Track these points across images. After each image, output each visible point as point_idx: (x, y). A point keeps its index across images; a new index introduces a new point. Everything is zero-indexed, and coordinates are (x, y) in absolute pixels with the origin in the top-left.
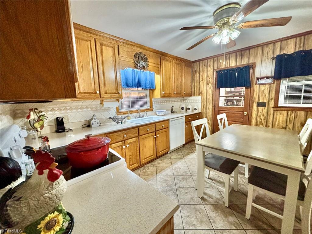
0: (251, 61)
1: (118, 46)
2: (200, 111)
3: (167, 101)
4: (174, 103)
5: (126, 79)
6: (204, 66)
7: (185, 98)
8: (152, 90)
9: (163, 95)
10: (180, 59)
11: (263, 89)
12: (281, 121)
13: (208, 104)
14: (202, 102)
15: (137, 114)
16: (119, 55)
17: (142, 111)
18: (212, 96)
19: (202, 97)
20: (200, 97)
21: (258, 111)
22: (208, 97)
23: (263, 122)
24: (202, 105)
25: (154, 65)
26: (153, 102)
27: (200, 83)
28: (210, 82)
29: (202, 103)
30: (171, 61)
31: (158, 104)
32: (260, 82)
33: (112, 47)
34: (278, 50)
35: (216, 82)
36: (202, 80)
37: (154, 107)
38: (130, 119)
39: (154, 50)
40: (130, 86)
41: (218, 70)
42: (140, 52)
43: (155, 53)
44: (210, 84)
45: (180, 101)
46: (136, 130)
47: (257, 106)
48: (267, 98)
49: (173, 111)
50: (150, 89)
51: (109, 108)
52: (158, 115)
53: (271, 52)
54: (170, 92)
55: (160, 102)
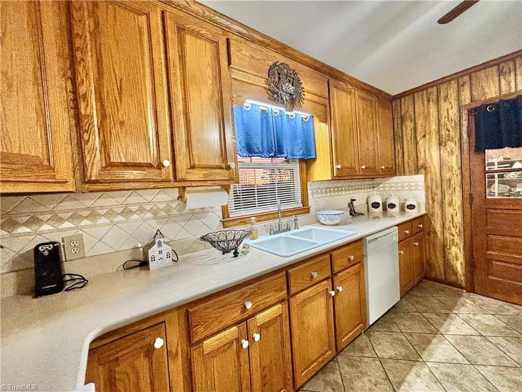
1: (228, 40)
2: (423, 211)
3: (340, 189)
4: (354, 191)
5: (248, 135)
6: (429, 101)
7: (377, 180)
8: (307, 161)
9: (337, 172)
10: (369, 89)
13: (448, 193)
14: (427, 188)
15: (274, 223)
16: (229, 63)
17: (285, 214)
18: (458, 172)
19: (426, 177)
20: (420, 178)
22: (447, 175)
24: (427, 197)
25: (316, 98)
26: (309, 192)
27: (417, 143)
28: (450, 139)
29: (427, 191)
30: (350, 93)
31: (320, 195)
33: (212, 42)
35: (469, 136)
36: (424, 136)
37: (311, 202)
38: (257, 238)
39: (315, 61)
40: (257, 151)
41: (474, 106)
42: (282, 64)
43: (316, 69)
44: (450, 143)
45: (367, 188)
49: (355, 213)
50: (301, 160)
51: (203, 209)
52: (324, 225)
54: (353, 166)
55: (324, 191)
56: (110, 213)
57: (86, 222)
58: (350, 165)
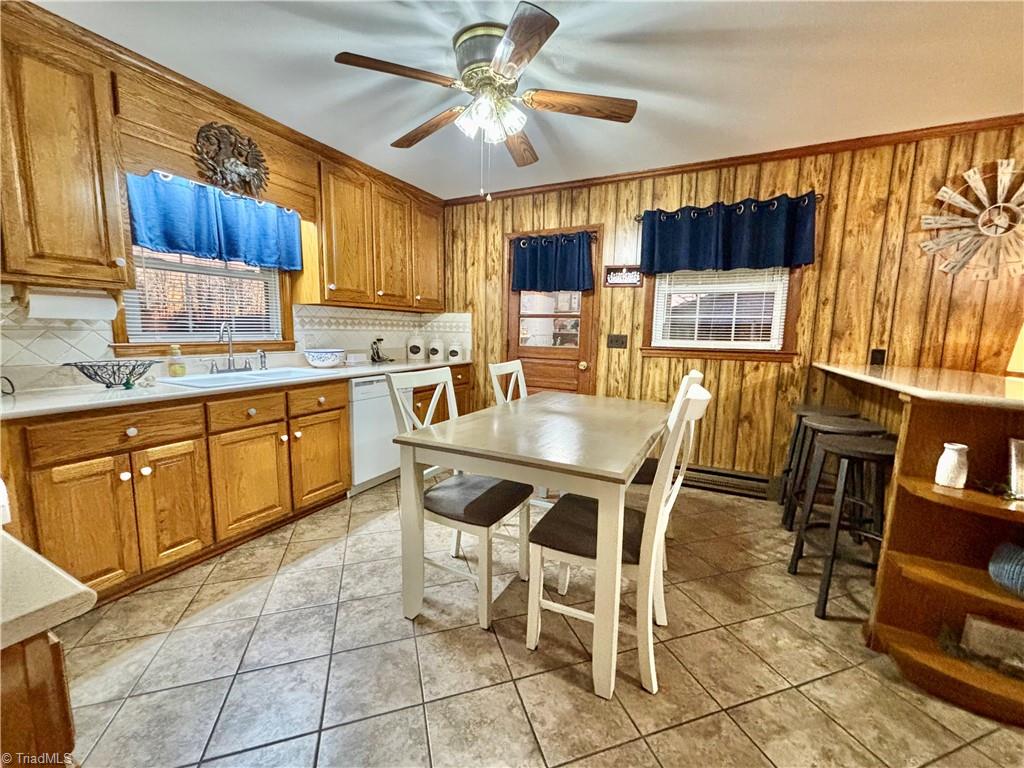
0: (593, 221)
1: (113, 76)
2: (468, 360)
3: (356, 322)
4: (383, 328)
5: (167, 219)
6: (478, 219)
7: (426, 316)
8: (289, 270)
9: (329, 294)
10: (402, 185)
11: (619, 300)
12: (657, 384)
13: (490, 338)
14: (474, 331)
15: (219, 358)
16: (116, 110)
17: (248, 348)
18: (499, 314)
19: (473, 316)
20: (467, 316)
21: (609, 356)
22: (491, 317)
23: (621, 388)
24: (473, 342)
25: (293, 185)
26: (296, 320)
27: (466, 271)
28: (495, 272)
29: (473, 334)
30: (362, 185)
31: (317, 327)
32: (614, 279)
33: (78, 73)
34: (649, 199)
35: (509, 272)
36: (473, 264)
37: (299, 334)
38: (183, 374)
39: (293, 131)
40: (184, 246)
41: (515, 236)
42: (227, 127)
43: (295, 142)
44: (494, 277)
45: (409, 326)
46: (196, 410)
47: (608, 347)
48: (628, 323)
49: (379, 357)
50: (282, 272)
51: (69, 322)
52: (316, 367)
53: (634, 203)
54: (362, 289)
55: (325, 321)
58: (355, 288)
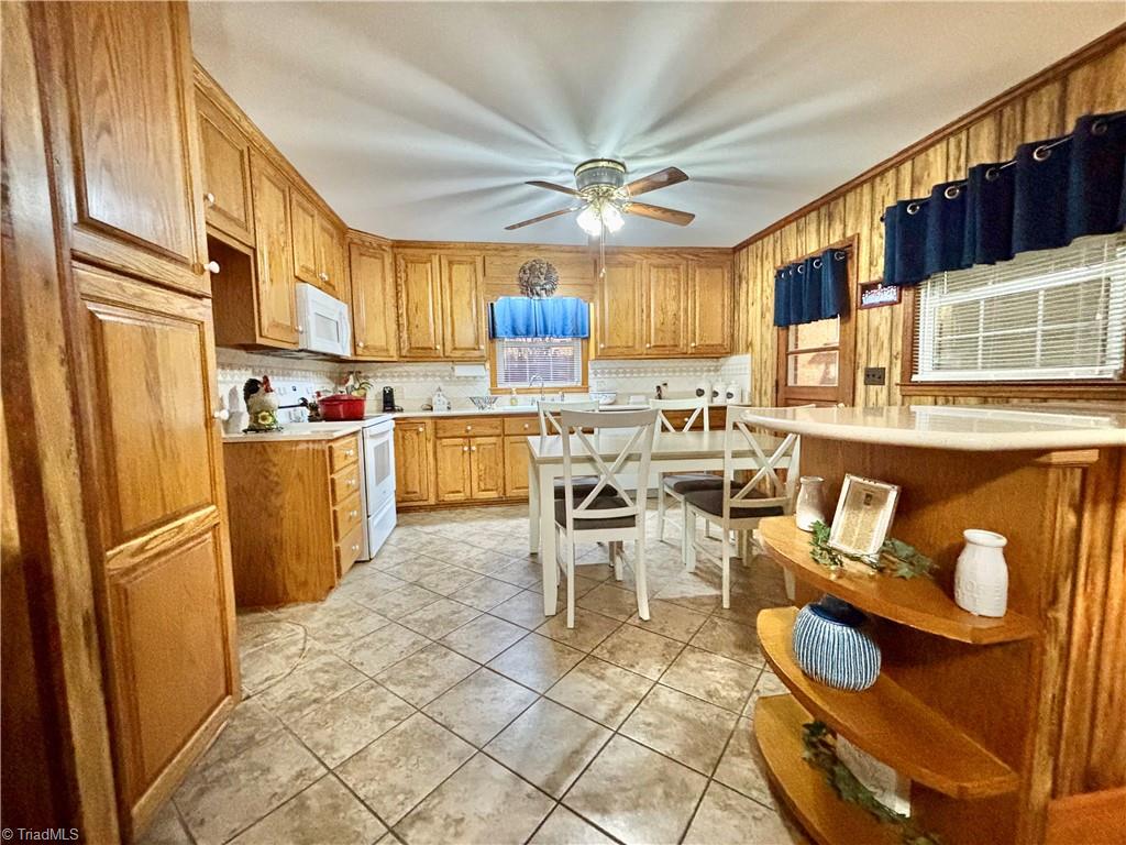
0: (849, 233)
1: (484, 257)
2: (747, 401)
4: (670, 374)
6: (757, 257)
9: (602, 351)
10: (676, 250)
11: (876, 324)
13: (764, 380)
14: (753, 372)
16: (484, 275)
18: (771, 352)
19: (752, 357)
20: (748, 358)
22: (765, 356)
24: (752, 384)
25: (576, 281)
26: (591, 371)
27: (748, 312)
28: (768, 309)
29: (752, 375)
30: (634, 263)
31: (607, 376)
32: (869, 299)
33: (471, 263)
36: (753, 304)
37: (592, 382)
40: (521, 334)
41: (782, 266)
42: (534, 261)
47: (866, 384)
48: (886, 353)
50: (582, 339)
54: (630, 344)
56: (417, 375)
57: (405, 379)
58: (624, 344)
